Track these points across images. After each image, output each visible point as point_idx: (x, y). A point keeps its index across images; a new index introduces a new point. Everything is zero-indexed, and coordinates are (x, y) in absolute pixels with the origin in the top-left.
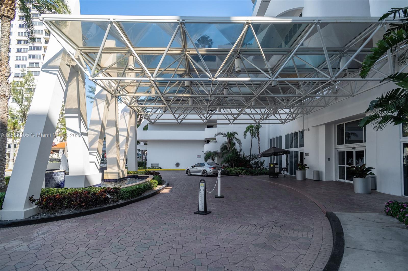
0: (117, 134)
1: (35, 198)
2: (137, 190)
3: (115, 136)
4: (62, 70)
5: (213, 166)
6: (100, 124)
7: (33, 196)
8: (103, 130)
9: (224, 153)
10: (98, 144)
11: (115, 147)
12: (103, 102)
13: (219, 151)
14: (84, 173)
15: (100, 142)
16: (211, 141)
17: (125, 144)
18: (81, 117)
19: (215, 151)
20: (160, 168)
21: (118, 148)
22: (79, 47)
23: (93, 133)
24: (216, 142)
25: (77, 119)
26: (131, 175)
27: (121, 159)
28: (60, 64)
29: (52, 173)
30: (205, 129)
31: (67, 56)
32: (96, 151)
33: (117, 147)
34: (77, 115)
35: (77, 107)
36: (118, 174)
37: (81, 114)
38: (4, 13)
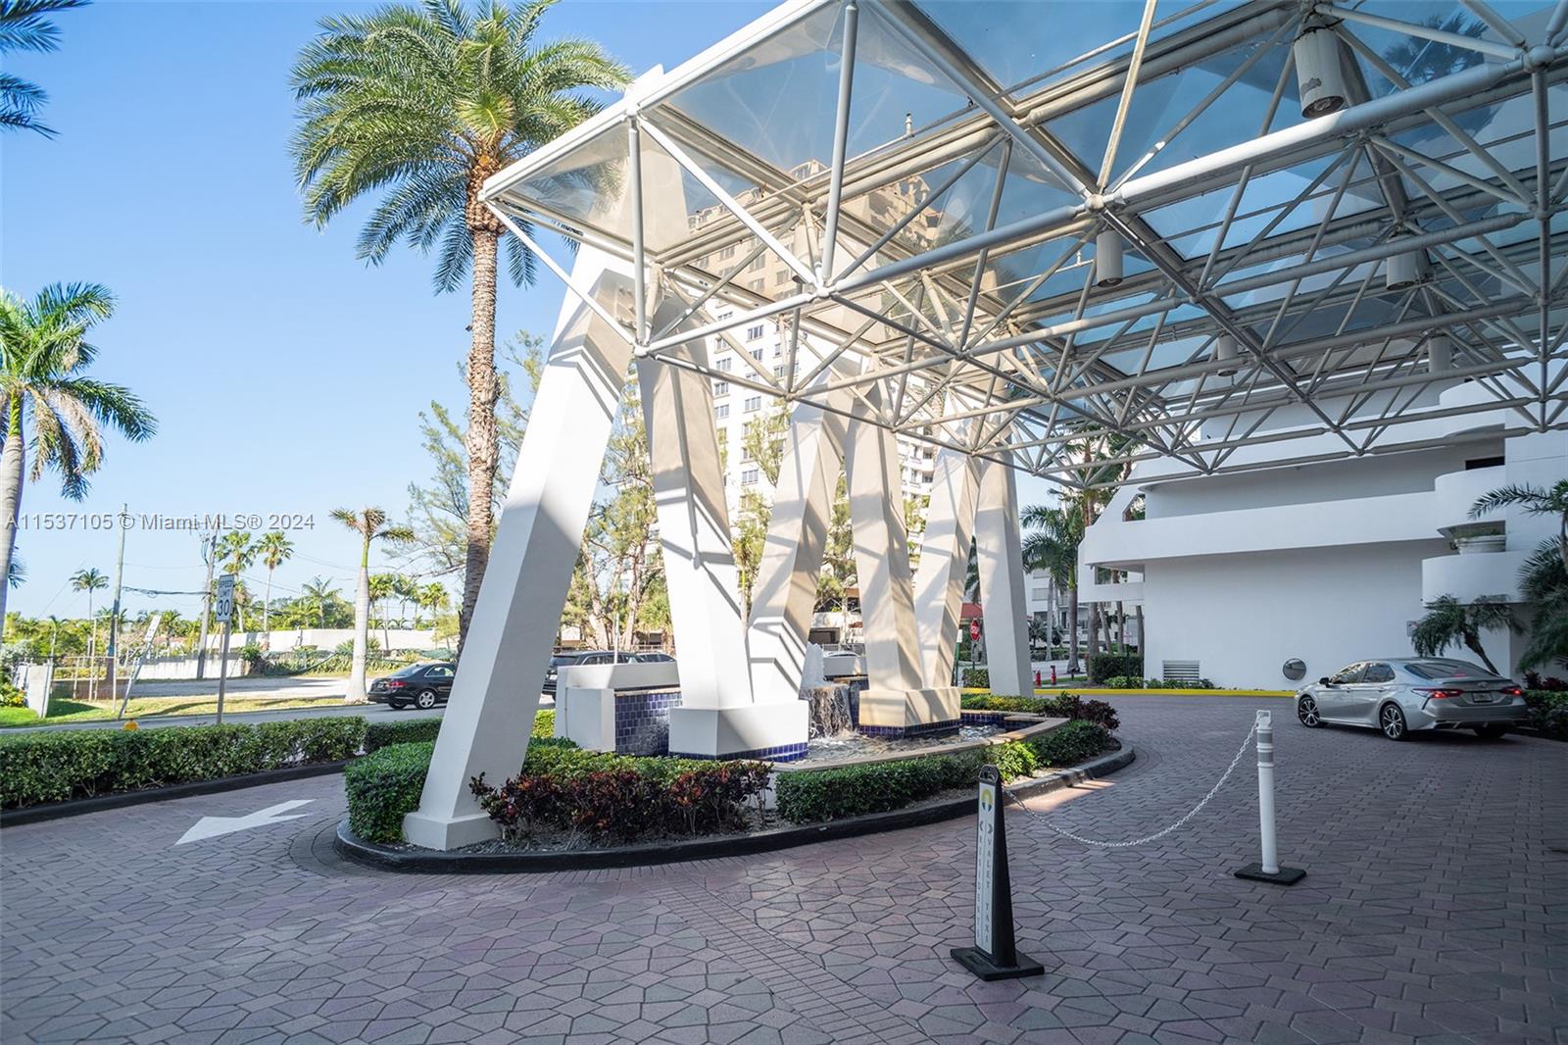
0: (896, 545)
1: (487, 782)
2: (865, 784)
3: (887, 557)
4: (599, 346)
5: (1438, 683)
6: (799, 516)
7: (483, 774)
8: (811, 538)
9: (1548, 603)
10: (790, 592)
11: (888, 599)
12: (815, 429)
13: (1515, 596)
14: (720, 702)
15: (799, 582)
16: (1464, 540)
17: (946, 584)
18: (695, 497)
19: (1487, 594)
20: (1208, 685)
21: (906, 601)
22: (657, 254)
23: (776, 553)
24: (1501, 547)
25: (684, 506)
26: (989, 712)
27: (931, 648)
28: (589, 329)
29: (645, 696)
30: (1437, 480)
31: (616, 297)
32: (781, 619)
33: (895, 599)
34: (682, 492)
35: (681, 464)
36: (903, 708)
37: (694, 487)
38: (475, 220)
